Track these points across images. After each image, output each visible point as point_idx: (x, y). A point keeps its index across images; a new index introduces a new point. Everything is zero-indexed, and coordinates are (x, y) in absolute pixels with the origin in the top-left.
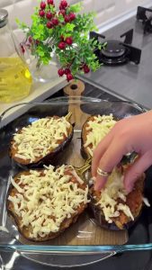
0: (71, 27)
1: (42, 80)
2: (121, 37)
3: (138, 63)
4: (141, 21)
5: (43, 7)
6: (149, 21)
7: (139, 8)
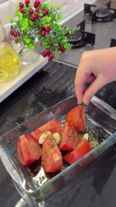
0: (48, 19)
1: (24, 63)
2: (78, 26)
3: (94, 44)
4: (88, 14)
5: (21, 6)
6: (95, 14)
7: (85, 5)
